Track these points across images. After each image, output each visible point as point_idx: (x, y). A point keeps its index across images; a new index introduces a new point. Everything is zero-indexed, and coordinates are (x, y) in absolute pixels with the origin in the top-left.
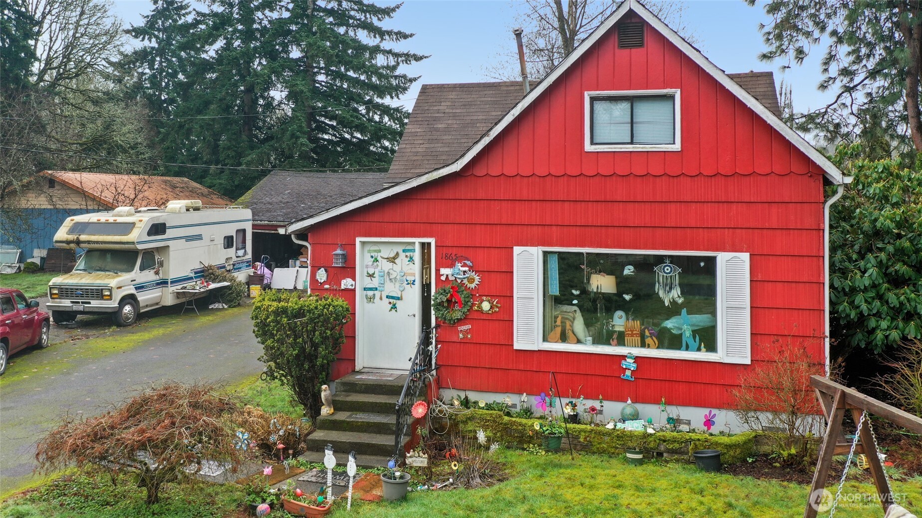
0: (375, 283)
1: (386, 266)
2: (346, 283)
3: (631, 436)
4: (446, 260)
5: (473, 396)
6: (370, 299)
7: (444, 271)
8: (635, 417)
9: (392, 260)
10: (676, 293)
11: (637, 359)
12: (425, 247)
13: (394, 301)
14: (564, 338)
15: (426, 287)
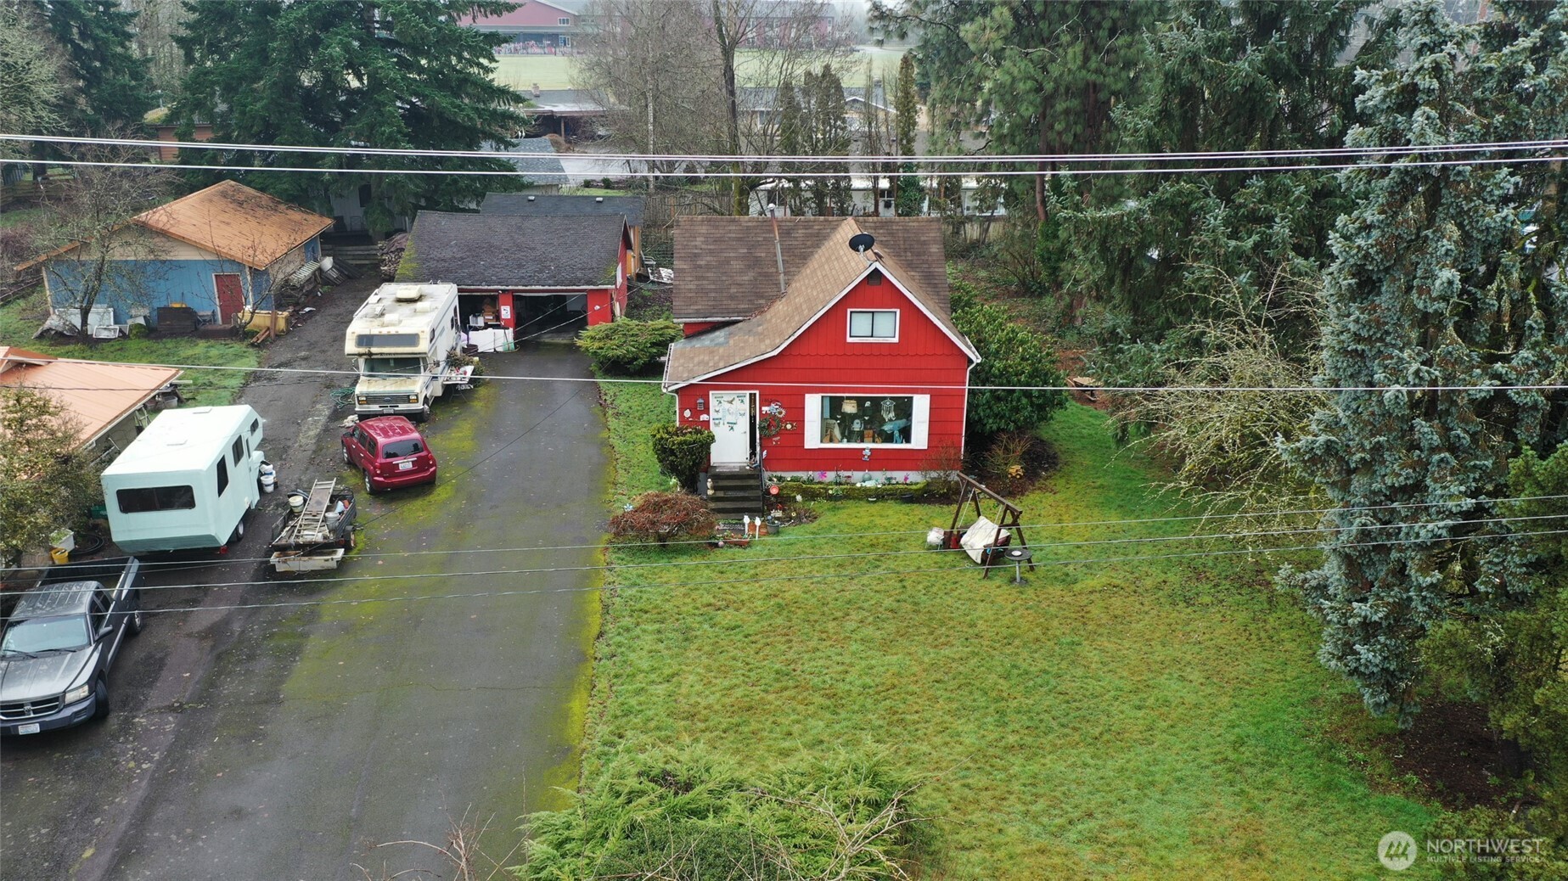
0: (719, 416)
1: (727, 406)
2: (704, 417)
3: (869, 489)
4: (766, 401)
5: (783, 474)
6: (716, 425)
7: (765, 409)
8: (870, 479)
9: (731, 402)
10: (892, 415)
11: (871, 450)
12: (752, 397)
13: (732, 425)
14: (831, 441)
15: (752, 418)
